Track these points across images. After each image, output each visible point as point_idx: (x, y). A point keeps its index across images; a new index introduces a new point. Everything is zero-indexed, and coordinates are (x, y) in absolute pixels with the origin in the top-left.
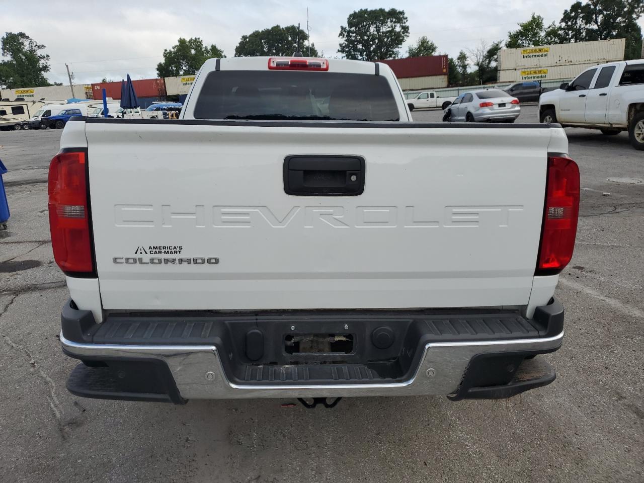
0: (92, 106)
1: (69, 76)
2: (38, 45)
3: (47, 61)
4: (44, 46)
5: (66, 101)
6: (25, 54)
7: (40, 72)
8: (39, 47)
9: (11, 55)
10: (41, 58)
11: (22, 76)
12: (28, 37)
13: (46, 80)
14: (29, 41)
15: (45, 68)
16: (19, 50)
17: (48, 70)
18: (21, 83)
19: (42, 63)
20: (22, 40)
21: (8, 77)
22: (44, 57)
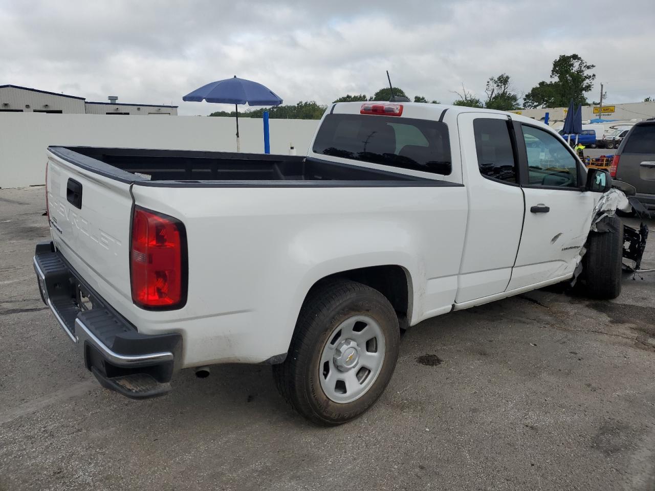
0: (615, 128)
1: (602, 95)
2: (588, 65)
3: (591, 81)
4: (593, 66)
5: (589, 121)
6: (572, 75)
7: (581, 92)
8: (588, 67)
9: (559, 77)
10: (587, 78)
11: (563, 96)
12: (579, 59)
13: (585, 100)
14: (580, 62)
15: (588, 88)
16: (568, 72)
17: (590, 90)
18: (560, 102)
19: (586, 83)
20: (573, 61)
21: (550, 98)
22: (590, 77)
